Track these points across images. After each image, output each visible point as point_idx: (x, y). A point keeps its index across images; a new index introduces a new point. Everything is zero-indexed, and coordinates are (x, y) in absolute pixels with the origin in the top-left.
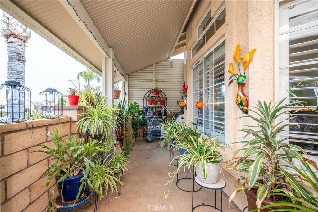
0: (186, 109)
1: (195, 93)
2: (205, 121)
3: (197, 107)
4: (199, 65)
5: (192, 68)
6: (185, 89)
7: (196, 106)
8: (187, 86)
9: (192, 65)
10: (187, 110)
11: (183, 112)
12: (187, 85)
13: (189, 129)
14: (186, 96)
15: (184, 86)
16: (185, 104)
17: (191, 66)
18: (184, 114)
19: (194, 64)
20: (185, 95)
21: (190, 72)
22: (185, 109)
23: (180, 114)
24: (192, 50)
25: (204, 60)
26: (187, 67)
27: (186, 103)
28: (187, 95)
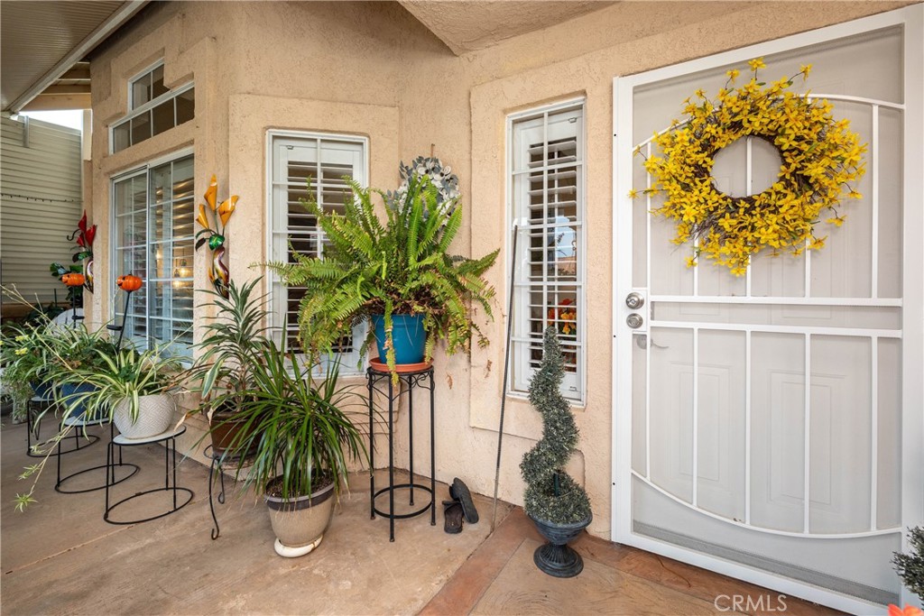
0: (92, 291)
1: (124, 250)
2: (150, 320)
3: (123, 289)
4: (136, 178)
5: (113, 179)
6: (86, 235)
7: (120, 285)
8: (95, 227)
9: (113, 172)
10: (94, 296)
11: (78, 302)
12: (95, 223)
13: (99, 341)
14: (90, 255)
15: (83, 224)
16: (87, 277)
17: (109, 173)
18: (81, 307)
19: (119, 170)
20: (86, 252)
21: (105, 189)
22: (86, 292)
23: (65, 309)
24: (111, 129)
25: (147, 171)
26: (95, 171)
27: (89, 274)
28: (95, 251)
